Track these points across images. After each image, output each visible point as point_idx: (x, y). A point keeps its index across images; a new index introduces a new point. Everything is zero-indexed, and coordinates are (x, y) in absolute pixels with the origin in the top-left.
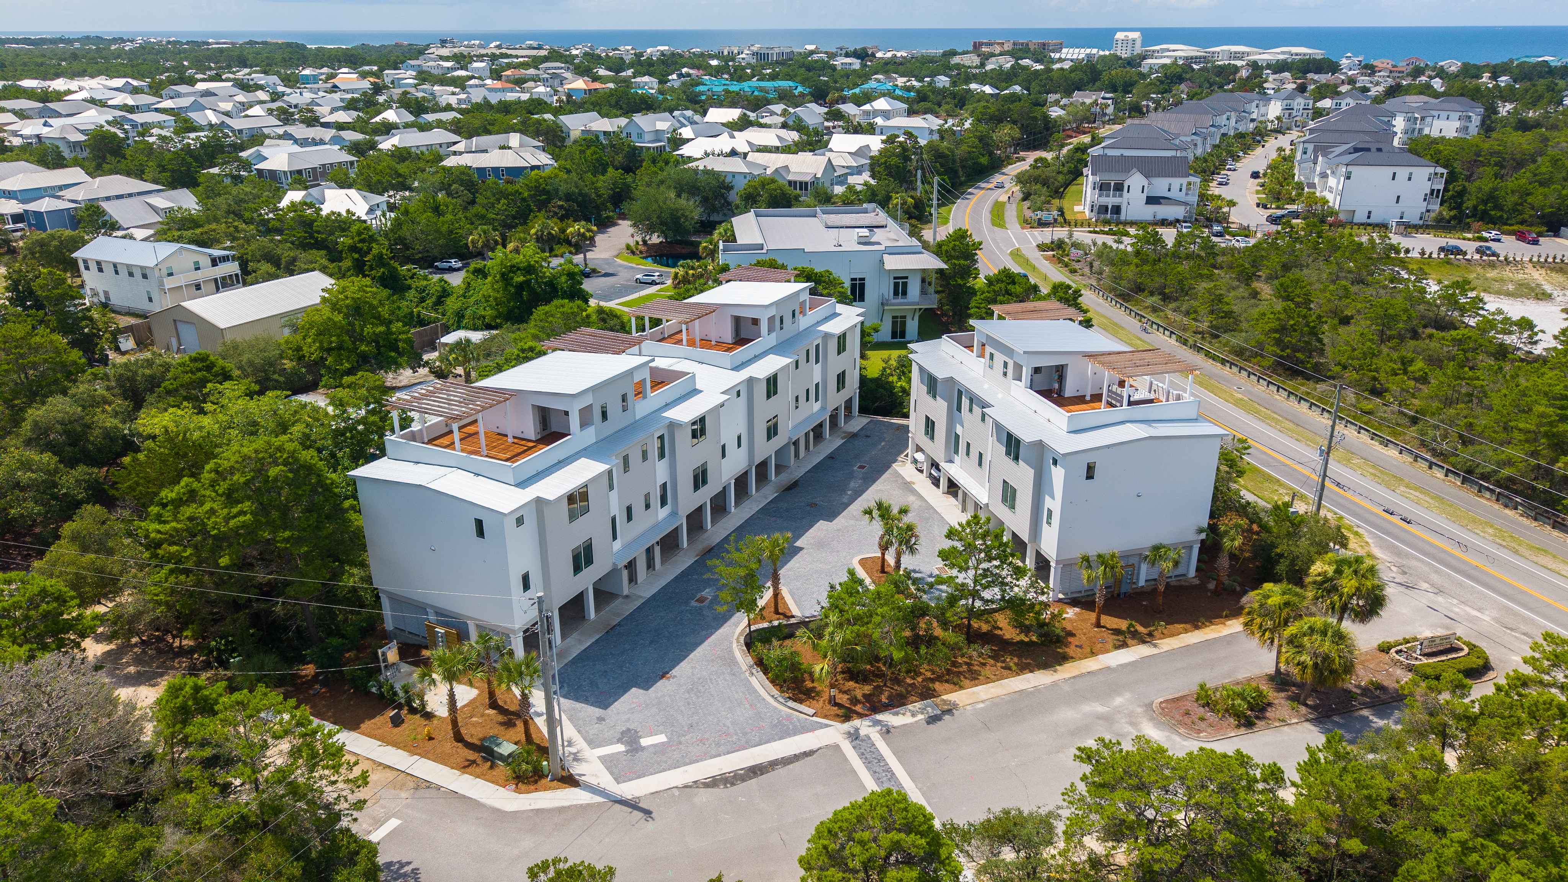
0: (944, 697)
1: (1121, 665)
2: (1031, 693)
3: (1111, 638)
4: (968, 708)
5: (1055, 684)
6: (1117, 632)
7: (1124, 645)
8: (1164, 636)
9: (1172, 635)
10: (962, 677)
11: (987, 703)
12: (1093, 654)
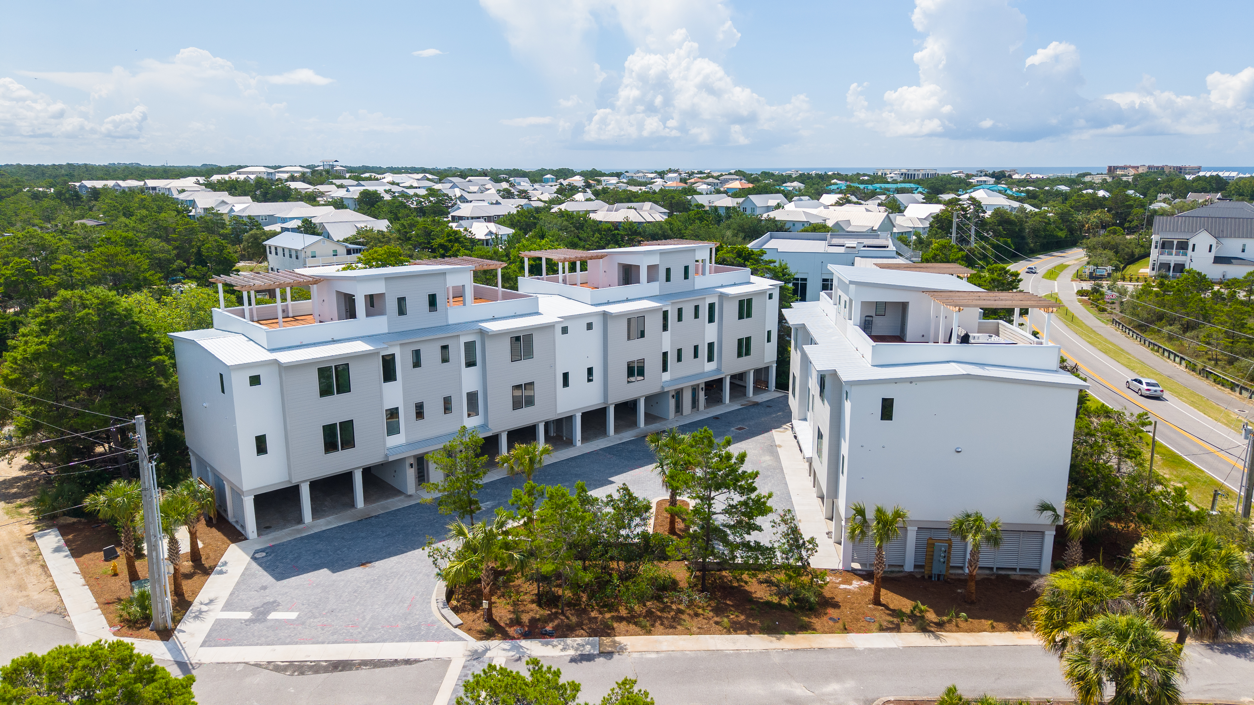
0: (617, 639)
1: (871, 650)
2: (727, 655)
3: (884, 618)
4: (635, 655)
5: (766, 652)
6: (896, 613)
7: (896, 628)
8: (958, 629)
9: (971, 631)
10: (658, 624)
11: (662, 655)
12: (845, 630)
